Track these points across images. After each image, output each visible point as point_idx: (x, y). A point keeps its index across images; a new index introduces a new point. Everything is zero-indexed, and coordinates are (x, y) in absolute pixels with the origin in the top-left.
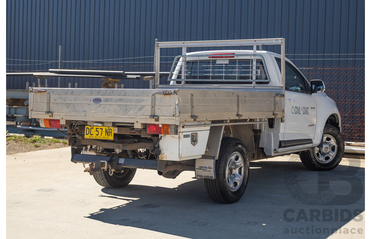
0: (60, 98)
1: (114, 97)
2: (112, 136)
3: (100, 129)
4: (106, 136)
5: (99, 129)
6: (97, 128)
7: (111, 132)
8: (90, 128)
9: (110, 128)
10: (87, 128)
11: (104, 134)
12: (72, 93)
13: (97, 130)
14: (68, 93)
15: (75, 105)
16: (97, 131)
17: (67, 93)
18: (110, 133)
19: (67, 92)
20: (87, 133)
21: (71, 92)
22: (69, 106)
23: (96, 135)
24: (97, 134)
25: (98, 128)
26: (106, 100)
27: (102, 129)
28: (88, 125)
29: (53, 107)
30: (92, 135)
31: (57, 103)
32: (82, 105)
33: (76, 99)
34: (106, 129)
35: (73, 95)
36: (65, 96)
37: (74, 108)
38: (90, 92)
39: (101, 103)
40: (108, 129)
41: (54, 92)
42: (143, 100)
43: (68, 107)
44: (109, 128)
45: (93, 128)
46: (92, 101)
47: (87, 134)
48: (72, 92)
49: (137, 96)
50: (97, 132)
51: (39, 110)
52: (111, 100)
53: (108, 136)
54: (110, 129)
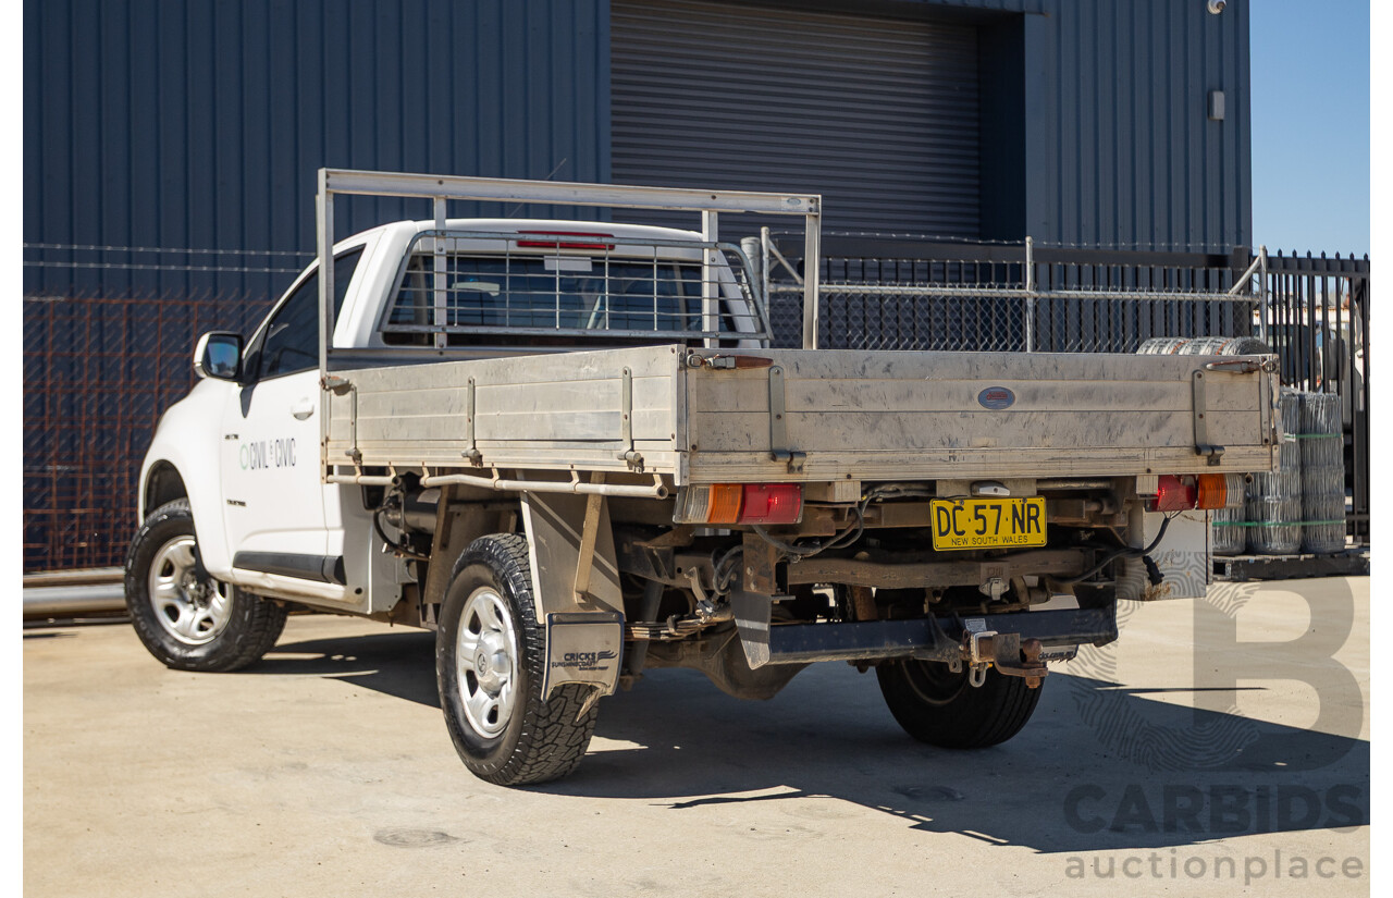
0: (834, 390)
1: (1060, 383)
2: (1039, 531)
3: (992, 507)
4: (1014, 532)
5: (988, 507)
6: (977, 508)
7: (1035, 518)
8: (949, 506)
9: (1030, 501)
10: (939, 509)
11: (1006, 526)
12: (888, 371)
13: (980, 512)
14: (869, 372)
15: (903, 417)
16: (977, 517)
17: (864, 368)
18: (1032, 522)
19: (867, 364)
20: (943, 530)
21: (885, 365)
22: (877, 422)
23: (978, 532)
24: (981, 529)
25: (984, 507)
26: (1034, 396)
27: (999, 508)
28: (943, 499)
29: (797, 431)
30: (962, 533)
31: (821, 413)
32: (935, 415)
33: (909, 394)
34: (1014, 506)
35: (893, 378)
36: (854, 381)
37: (903, 432)
38: (967, 366)
39: (1013, 408)
40: (1023, 506)
41: (800, 364)
42: (1163, 394)
43: (873, 427)
44: (1025, 500)
45: (962, 509)
46: (977, 400)
47: (942, 534)
48: (889, 366)
49: (1144, 379)
50: (981, 520)
51: (729, 445)
52: (1052, 394)
53: (1023, 532)
54: (1030, 506)
